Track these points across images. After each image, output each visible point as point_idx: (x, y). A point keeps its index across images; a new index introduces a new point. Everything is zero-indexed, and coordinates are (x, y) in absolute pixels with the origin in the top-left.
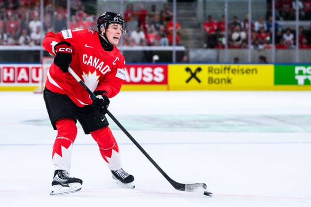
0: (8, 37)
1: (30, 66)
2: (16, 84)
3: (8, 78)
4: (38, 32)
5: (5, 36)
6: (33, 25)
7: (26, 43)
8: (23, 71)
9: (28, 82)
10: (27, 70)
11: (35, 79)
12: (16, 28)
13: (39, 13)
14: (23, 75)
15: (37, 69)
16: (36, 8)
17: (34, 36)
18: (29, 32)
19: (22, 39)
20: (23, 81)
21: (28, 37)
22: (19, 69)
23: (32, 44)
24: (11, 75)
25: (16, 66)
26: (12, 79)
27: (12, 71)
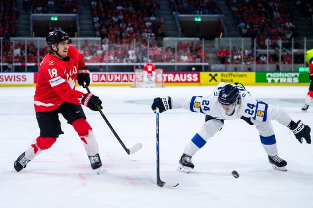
0: (118, 58)
1: (129, 73)
2: (122, 83)
3: (118, 79)
4: (132, 56)
5: (116, 58)
6: (130, 52)
7: (127, 61)
8: (125, 76)
9: (127, 81)
10: (127, 75)
11: (131, 80)
12: (121, 54)
13: (134, 46)
14: (125, 78)
15: (132, 75)
16: (132, 44)
17: (131, 57)
18: (128, 56)
19: (125, 59)
20: (125, 81)
21: (128, 59)
22: (123, 75)
23: (130, 62)
24: (119, 78)
25: (122, 73)
26: (119, 80)
27: (119, 76)
